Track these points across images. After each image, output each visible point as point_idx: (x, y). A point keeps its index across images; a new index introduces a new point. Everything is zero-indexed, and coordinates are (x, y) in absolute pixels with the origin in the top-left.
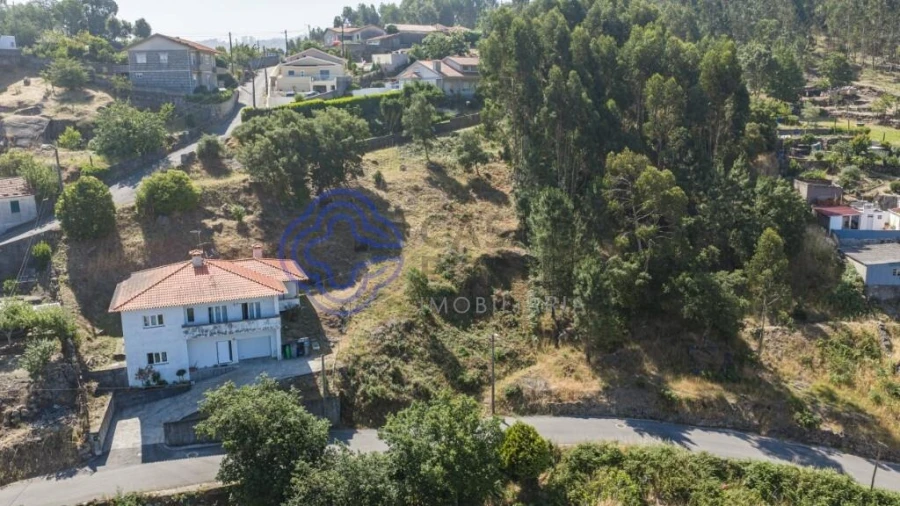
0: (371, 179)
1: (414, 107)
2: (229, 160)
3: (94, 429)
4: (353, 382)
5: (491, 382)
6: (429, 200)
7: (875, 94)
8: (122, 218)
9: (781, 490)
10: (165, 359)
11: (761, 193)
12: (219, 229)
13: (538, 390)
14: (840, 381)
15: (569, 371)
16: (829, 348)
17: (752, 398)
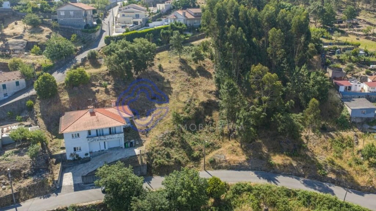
0: (157, 67)
1: (175, 37)
2: (100, 60)
3: (56, 179)
4: (152, 158)
5: (204, 156)
6: (180, 76)
7: (366, 23)
8: (60, 88)
9: (310, 202)
10: (80, 149)
11: (312, 78)
12: (98, 91)
13: (222, 159)
14: (337, 156)
15: (234, 151)
16: (334, 143)
17: (303, 164)
